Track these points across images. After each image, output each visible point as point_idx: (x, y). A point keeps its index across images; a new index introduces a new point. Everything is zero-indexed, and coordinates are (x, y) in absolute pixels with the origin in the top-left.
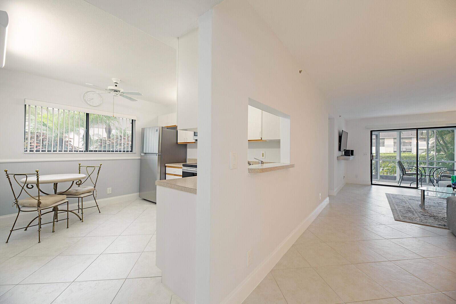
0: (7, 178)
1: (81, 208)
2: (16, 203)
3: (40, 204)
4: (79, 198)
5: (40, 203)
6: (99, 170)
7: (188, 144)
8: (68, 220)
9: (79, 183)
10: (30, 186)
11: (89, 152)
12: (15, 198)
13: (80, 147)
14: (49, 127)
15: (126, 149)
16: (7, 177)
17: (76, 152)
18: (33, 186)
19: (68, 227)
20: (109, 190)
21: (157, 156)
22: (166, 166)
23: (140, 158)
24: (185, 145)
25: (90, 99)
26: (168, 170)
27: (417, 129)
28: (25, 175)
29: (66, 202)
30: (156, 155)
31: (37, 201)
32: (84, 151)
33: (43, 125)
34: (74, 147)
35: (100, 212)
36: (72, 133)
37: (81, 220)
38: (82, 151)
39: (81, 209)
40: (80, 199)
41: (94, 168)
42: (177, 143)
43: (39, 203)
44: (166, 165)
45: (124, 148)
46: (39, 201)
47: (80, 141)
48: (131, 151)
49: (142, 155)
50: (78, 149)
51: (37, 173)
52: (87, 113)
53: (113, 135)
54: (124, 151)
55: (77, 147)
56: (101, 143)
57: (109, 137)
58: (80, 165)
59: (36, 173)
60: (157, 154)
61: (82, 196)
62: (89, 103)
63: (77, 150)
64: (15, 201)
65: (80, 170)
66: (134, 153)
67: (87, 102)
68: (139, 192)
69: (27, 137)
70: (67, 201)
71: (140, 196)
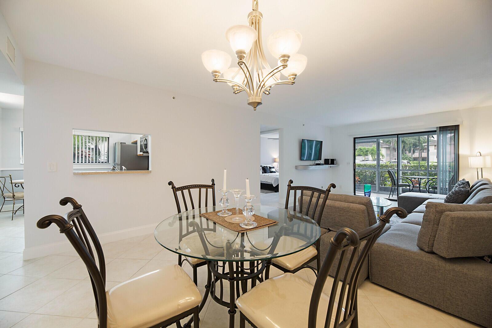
5: (14, 195)
10: (17, 185)
18: (19, 186)
27: (398, 135)
31: (12, 194)
43: (14, 196)
46: (13, 194)
59: (10, 176)
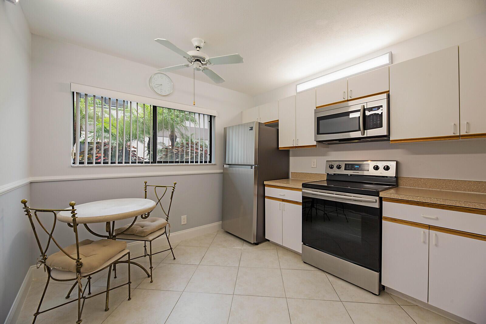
0: (26, 215)
1: (149, 253)
2: (43, 261)
3: (80, 267)
4: (145, 241)
5: (81, 264)
6: (173, 192)
7: (291, 149)
8: (129, 286)
9: (145, 215)
11: (157, 164)
12: (42, 253)
13: (145, 158)
14: (112, 134)
15: (195, 160)
16: (26, 213)
17: (140, 164)
19: (129, 299)
20: (184, 219)
21: (252, 168)
22: (264, 186)
23: (222, 171)
24: (286, 152)
25: (157, 86)
26: (269, 192)
28: (52, 211)
29: (126, 255)
30: (250, 167)
32: (150, 163)
33: (105, 131)
34: (138, 157)
35: (174, 259)
36: (136, 141)
37: (149, 276)
38: (149, 163)
39: (148, 255)
40: (148, 243)
41: (165, 188)
42: (278, 148)
43: (79, 265)
44: (265, 183)
45: (192, 158)
47: (145, 150)
48: (210, 162)
49: (224, 167)
50: (143, 159)
51: (73, 208)
52: (153, 106)
53: (178, 143)
54: (193, 162)
55: (142, 158)
56: (167, 152)
57: (173, 145)
58: (146, 183)
60: (252, 166)
61: (151, 238)
62: (155, 89)
63: (141, 161)
64: (42, 257)
65: (146, 191)
66: (215, 165)
67: (154, 89)
68: (222, 221)
69: (93, 147)
70: (128, 251)
71: (223, 227)
